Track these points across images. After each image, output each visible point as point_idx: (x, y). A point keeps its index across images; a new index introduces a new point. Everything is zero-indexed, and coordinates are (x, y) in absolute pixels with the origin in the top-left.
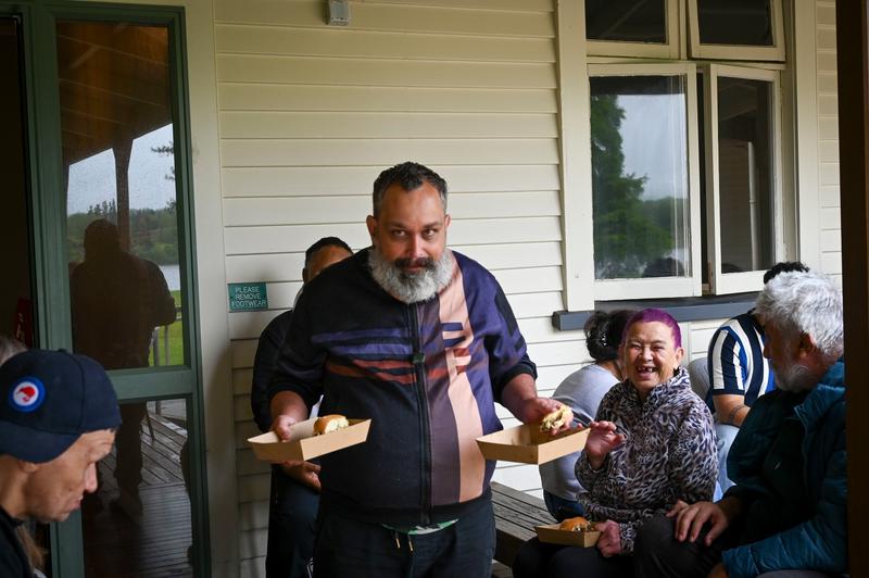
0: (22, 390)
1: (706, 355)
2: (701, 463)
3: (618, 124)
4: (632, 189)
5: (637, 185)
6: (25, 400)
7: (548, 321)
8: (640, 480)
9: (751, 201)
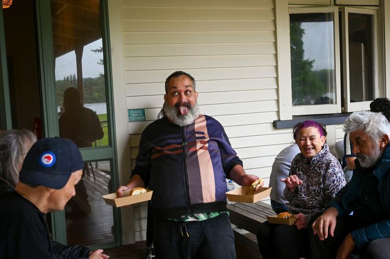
0: (46, 158)
1: (343, 140)
2: (338, 187)
3: (301, 36)
4: (308, 66)
5: (310, 64)
6: (48, 162)
7: (272, 125)
8: (312, 198)
9: (363, 70)
